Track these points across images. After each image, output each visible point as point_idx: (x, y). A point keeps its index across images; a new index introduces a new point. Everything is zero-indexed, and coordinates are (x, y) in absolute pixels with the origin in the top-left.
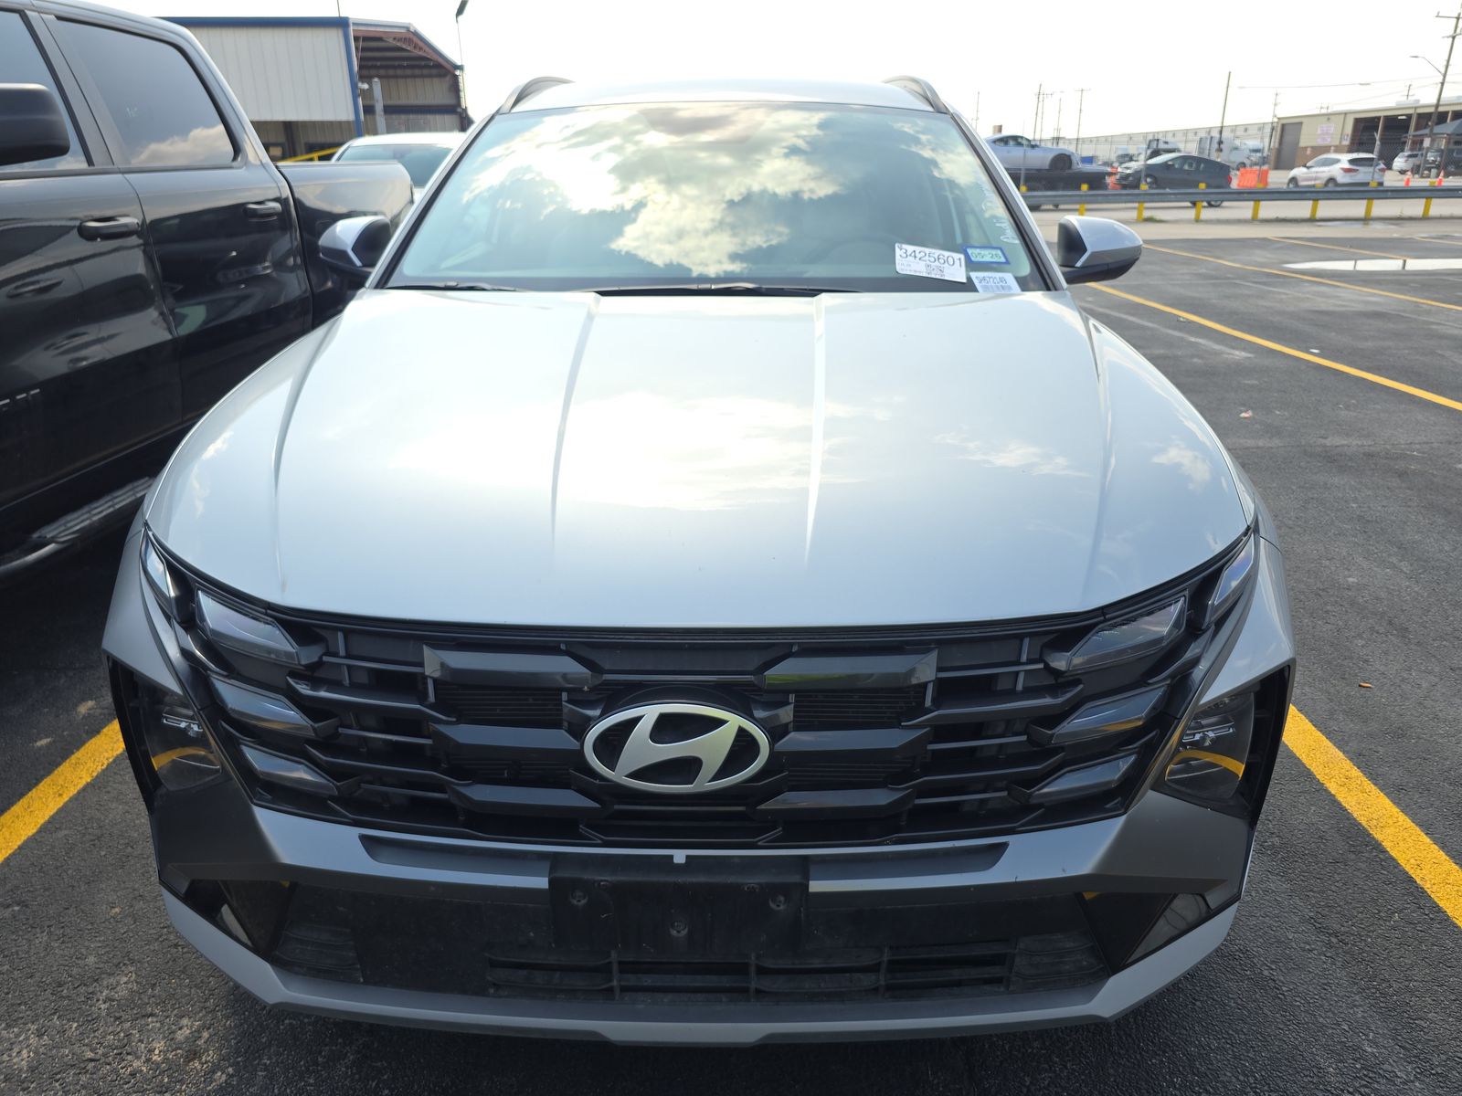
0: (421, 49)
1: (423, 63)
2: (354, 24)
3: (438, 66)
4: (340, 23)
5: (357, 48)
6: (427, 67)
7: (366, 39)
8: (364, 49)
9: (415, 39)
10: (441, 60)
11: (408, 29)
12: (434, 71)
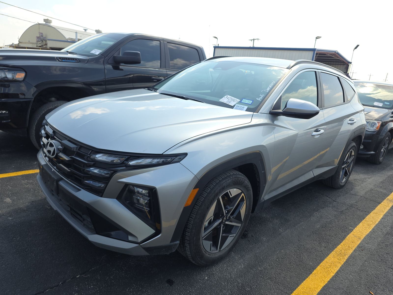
0: (338, 57)
1: (339, 61)
2: (317, 50)
3: (344, 62)
4: (314, 50)
5: (316, 56)
6: (341, 62)
7: (320, 54)
8: (318, 57)
9: (337, 55)
10: (344, 61)
11: (335, 52)
12: (342, 63)
